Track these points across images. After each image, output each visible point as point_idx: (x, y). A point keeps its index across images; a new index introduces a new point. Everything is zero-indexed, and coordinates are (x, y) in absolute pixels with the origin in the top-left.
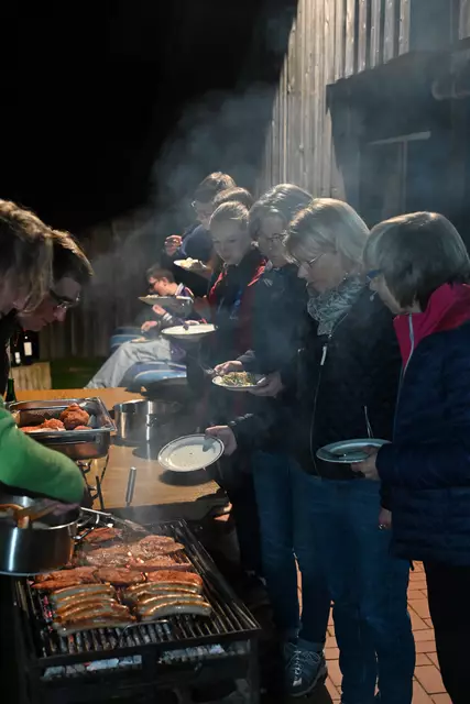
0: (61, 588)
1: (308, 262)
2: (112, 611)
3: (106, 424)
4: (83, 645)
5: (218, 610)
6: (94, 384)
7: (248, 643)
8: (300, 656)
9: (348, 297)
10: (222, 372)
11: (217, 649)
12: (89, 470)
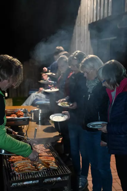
0: (16, 161)
1: (87, 72)
2: (31, 168)
3: (28, 116)
4: (22, 177)
5: (59, 168)
6: (24, 104)
7: (68, 177)
8: (81, 180)
9: (96, 82)
10: (60, 102)
11: (59, 178)
12: (23, 128)
